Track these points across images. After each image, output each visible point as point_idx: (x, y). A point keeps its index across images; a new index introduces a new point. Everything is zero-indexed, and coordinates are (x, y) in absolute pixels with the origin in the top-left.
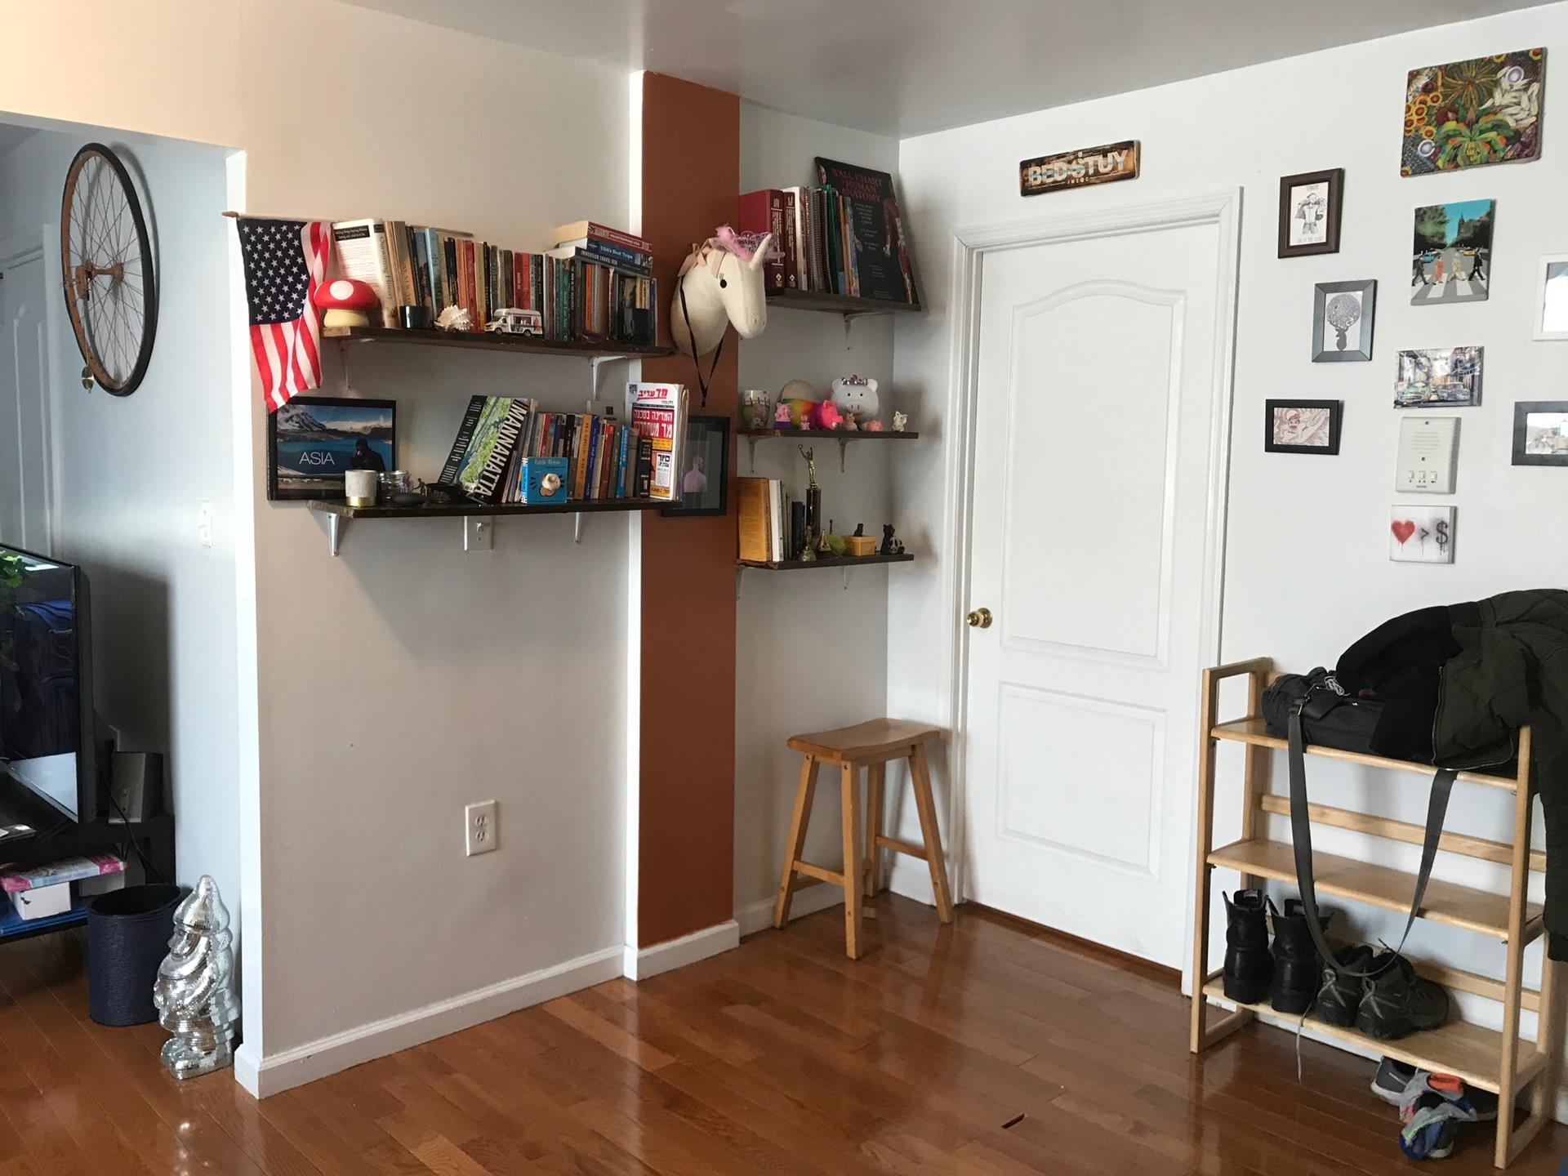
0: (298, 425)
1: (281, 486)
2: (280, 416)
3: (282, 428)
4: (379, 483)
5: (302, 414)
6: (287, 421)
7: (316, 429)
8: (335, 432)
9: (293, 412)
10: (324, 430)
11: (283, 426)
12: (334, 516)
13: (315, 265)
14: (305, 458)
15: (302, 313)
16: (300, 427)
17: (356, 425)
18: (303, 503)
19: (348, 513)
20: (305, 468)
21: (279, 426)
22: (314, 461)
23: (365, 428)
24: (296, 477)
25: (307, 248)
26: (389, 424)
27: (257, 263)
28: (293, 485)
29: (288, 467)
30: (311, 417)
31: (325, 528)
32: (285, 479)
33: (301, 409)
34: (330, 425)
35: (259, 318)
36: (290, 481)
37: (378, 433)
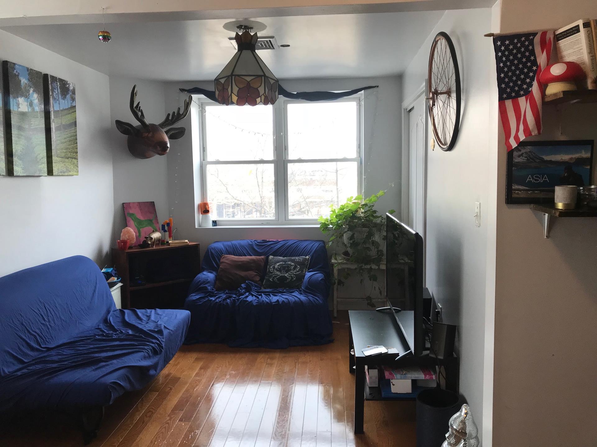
0: (526, 159)
1: (514, 196)
2: (515, 154)
3: (516, 161)
4: (579, 194)
5: (530, 152)
6: (519, 156)
7: (538, 161)
8: (551, 162)
9: (523, 151)
10: (543, 161)
11: (517, 160)
12: (547, 215)
13: (542, 59)
14: (530, 178)
15: (531, 90)
16: (528, 160)
17: (565, 157)
18: (528, 206)
19: (555, 213)
20: (529, 184)
21: (514, 159)
22: (536, 180)
23: (571, 159)
24: (524, 190)
25: (537, 49)
26: (588, 155)
27: (505, 63)
28: (522, 195)
29: (518, 184)
30: (534, 153)
31: (541, 222)
32: (516, 192)
33: (528, 149)
34: (547, 158)
35: (505, 96)
36: (520, 192)
37: (580, 162)
